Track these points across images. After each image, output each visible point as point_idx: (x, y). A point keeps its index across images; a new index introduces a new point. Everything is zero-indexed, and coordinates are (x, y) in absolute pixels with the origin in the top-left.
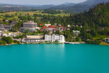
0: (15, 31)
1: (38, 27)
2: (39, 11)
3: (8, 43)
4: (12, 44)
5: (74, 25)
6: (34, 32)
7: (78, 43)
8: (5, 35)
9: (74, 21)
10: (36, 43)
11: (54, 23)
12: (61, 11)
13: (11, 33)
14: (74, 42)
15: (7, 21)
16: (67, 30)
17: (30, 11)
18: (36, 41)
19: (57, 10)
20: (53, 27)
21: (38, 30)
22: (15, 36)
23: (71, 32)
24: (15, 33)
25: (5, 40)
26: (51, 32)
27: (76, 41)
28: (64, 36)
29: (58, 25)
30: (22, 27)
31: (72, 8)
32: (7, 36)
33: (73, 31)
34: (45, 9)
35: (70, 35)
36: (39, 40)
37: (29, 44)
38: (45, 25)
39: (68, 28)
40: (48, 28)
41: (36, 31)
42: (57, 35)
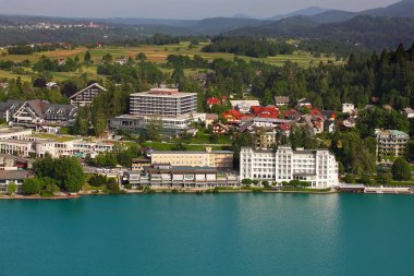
0: (92, 133)
1: (204, 115)
2: (187, 44)
3: (63, 188)
4: (81, 192)
5: (371, 102)
6: (186, 136)
7: (405, 189)
8: (50, 149)
9: (372, 86)
10: (200, 189)
11: (274, 94)
12: (290, 42)
13: (77, 142)
14: (384, 183)
15: (53, 87)
16: (344, 128)
17: (148, 42)
18: (200, 177)
19: (272, 40)
20: (273, 114)
21: (203, 124)
22: (93, 156)
23: (363, 136)
24: (95, 142)
25: (52, 174)
26: (270, 138)
27: (394, 179)
28: (333, 157)
29: (293, 104)
30: (127, 112)
31: (339, 32)
32: (57, 156)
33: (377, 131)
34: (217, 34)
35: (366, 151)
36: (211, 177)
37: (164, 192)
38: (234, 103)
39: (346, 116)
40: (250, 119)
41: (195, 132)
42: (300, 152)
